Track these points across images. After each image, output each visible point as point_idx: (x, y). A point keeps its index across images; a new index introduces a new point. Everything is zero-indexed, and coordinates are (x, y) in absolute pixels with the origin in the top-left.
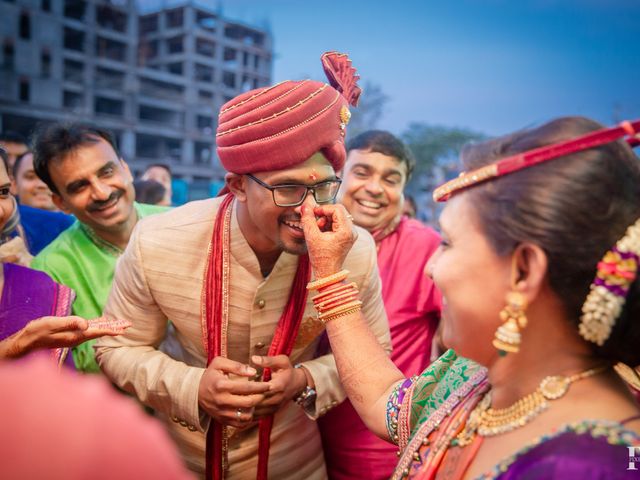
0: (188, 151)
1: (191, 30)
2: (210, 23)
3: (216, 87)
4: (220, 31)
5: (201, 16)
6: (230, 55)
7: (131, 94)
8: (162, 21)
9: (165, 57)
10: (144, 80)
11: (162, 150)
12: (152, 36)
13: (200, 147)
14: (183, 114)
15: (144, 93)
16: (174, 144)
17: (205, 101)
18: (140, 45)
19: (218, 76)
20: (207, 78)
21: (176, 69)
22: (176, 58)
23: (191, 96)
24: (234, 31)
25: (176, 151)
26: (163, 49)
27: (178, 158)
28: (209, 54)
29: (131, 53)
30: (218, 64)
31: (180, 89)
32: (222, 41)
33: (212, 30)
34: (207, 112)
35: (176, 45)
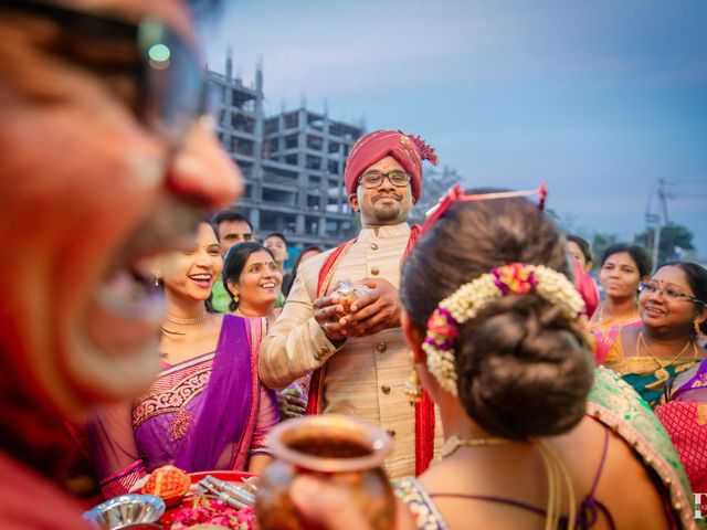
0: (300, 224)
1: (304, 129)
2: (319, 123)
3: (323, 173)
4: (326, 129)
5: (312, 118)
6: (334, 148)
7: (257, 180)
8: (282, 122)
9: (283, 151)
10: (267, 169)
11: (280, 224)
12: (273, 135)
13: (309, 220)
14: (297, 194)
15: (267, 179)
16: (290, 219)
17: (314, 184)
18: (264, 142)
19: (324, 165)
20: (316, 167)
21: (292, 160)
22: (292, 151)
23: (303, 181)
24: (337, 129)
25: (292, 225)
26: (282, 145)
27: (293, 229)
28: (318, 148)
29: (257, 149)
30: (324, 155)
31: (295, 175)
32: (328, 137)
33: (320, 129)
34: (316, 192)
35: (292, 142)
